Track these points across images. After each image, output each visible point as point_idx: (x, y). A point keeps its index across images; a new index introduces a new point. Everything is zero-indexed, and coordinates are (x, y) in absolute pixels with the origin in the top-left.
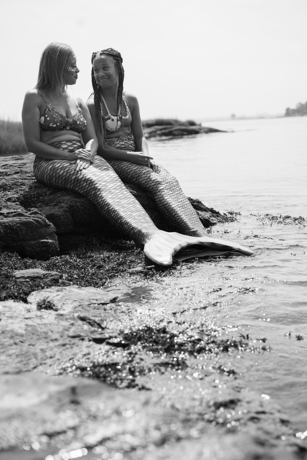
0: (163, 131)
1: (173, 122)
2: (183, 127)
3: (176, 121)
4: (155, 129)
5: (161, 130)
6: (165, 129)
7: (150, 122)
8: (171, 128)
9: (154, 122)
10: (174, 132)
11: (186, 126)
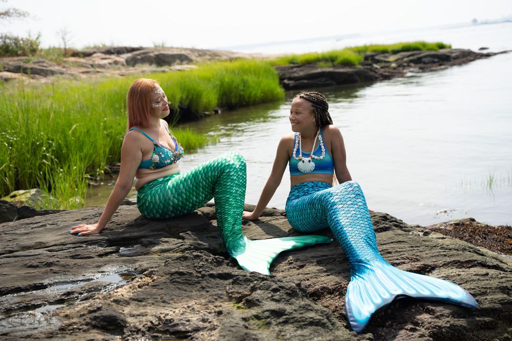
0: (411, 58)
1: (421, 47)
2: (433, 53)
3: (424, 45)
4: (402, 55)
5: (409, 56)
6: (412, 55)
7: (396, 48)
8: (419, 54)
9: (400, 47)
10: (424, 60)
11: (435, 50)
